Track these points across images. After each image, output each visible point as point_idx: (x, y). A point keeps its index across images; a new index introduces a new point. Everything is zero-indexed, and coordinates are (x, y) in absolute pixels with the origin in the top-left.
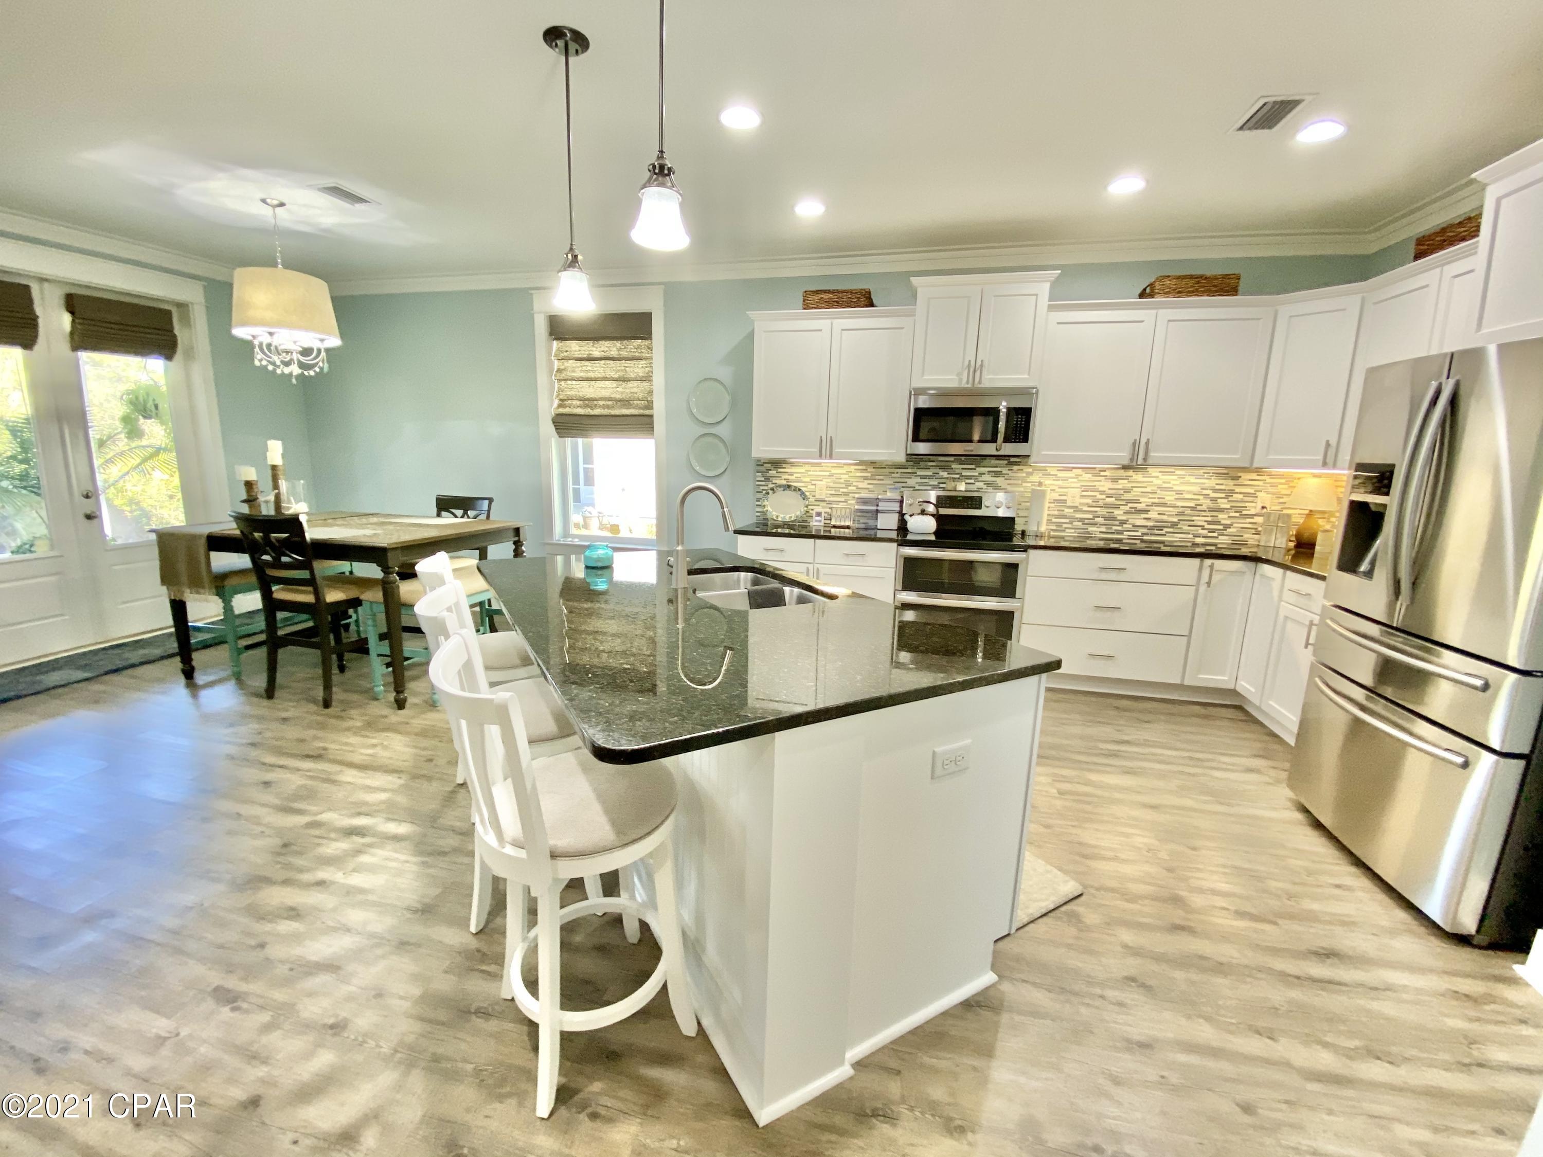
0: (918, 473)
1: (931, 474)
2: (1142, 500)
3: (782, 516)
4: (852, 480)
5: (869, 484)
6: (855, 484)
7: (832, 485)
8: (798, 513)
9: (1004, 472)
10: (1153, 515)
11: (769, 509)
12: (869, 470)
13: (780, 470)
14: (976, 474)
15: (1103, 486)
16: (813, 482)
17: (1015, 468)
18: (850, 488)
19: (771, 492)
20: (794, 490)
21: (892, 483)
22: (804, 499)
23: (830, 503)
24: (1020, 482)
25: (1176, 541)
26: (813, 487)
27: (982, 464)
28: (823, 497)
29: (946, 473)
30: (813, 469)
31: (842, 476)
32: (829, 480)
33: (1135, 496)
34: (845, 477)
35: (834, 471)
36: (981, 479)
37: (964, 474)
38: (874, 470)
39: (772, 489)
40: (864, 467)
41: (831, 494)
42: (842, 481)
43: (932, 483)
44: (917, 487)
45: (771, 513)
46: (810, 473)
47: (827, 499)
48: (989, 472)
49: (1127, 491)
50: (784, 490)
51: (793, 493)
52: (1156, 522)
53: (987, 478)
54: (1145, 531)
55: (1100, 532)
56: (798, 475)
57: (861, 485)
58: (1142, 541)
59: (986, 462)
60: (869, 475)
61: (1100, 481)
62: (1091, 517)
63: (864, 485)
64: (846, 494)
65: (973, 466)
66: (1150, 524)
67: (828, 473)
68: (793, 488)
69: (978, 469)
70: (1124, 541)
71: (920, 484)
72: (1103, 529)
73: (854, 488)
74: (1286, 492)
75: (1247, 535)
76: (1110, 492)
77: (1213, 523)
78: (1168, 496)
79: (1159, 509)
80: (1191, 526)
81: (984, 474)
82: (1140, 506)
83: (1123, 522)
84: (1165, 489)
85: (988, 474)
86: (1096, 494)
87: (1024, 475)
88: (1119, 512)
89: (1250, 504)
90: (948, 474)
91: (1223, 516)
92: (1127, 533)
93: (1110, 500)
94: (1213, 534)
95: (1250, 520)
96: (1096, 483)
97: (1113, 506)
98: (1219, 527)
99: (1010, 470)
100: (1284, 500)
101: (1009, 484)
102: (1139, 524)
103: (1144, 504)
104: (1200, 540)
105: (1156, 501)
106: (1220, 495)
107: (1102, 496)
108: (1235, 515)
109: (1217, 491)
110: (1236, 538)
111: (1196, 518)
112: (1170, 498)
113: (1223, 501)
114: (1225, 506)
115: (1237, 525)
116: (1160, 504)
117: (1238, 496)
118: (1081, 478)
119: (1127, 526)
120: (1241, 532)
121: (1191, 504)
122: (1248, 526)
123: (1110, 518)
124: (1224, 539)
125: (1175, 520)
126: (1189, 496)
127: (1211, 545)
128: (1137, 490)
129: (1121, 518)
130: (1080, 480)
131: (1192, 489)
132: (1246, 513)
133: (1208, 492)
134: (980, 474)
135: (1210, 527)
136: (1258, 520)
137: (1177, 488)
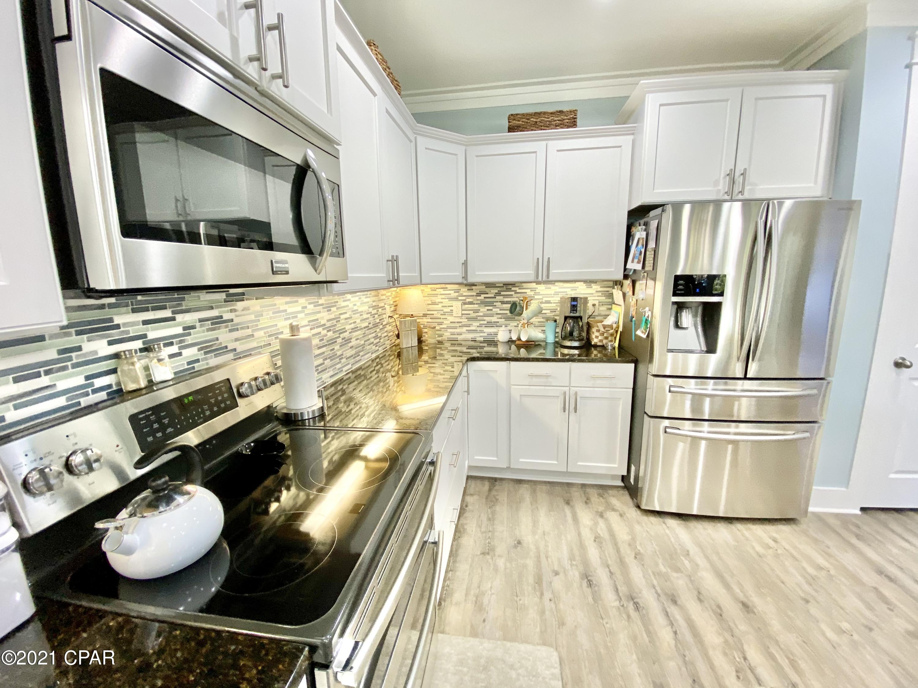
2: (348, 327)
9: (226, 317)
10: (354, 343)
14: (179, 330)
15: (322, 318)
17: (240, 305)
24: (249, 332)
25: (365, 363)
27: (185, 305)
29: (103, 342)
33: (343, 324)
36: (189, 340)
37: (152, 335)
48: (201, 320)
49: (337, 319)
52: (356, 348)
53: (199, 335)
54: (352, 361)
58: (353, 372)
59: (191, 300)
61: (319, 312)
62: (320, 361)
66: (353, 352)
72: (331, 373)
74: (392, 303)
75: (386, 343)
76: (328, 324)
77: (376, 337)
78: (357, 318)
79: (355, 334)
80: (369, 345)
81: (193, 327)
82: (346, 335)
83: (341, 357)
84: (355, 312)
85: (201, 326)
86: (320, 330)
87: (252, 317)
88: (337, 347)
89: (384, 316)
90: (110, 343)
91: (378, 330)
92: (345, 369)
93: (330, 334)
94: (377, 348)
95: (386, 329)
96: (318, 316)
97: (333, 342)
98: (378, 340)
99: (231, 311)
100: (392, 309)
101: (237, 340)
102: (348, 355)
103: (348, 332)
104: (374, 356)
105: (353, 326)
106: (374, 311)
107: (325, 332)
108: (381, 327)
109: (374, 307)
110: (384, 346)
111: (370, 336)
112: (358, 321)
113: (376, 316)
114: (378, 321)
115: (383, 335)
116: (354, 330)
117: (380, 310)
118: (307, 311)
119: (344, 360)
120: (385, 341)
121: (366, 324)
122: (385, 334)
123: (332, 358)
124: (381, 350)
125: (362, 342)
126: (365, 316)
127: (377, 357)
128: (343, 317)
129: (339, 353)
130: (306, 315)
131: (365, 308)
132: (384, 323)
133: (371, 310)
134: (185, 329)
135: (375, 342)
136: (388, 328)
137: (360, 310)
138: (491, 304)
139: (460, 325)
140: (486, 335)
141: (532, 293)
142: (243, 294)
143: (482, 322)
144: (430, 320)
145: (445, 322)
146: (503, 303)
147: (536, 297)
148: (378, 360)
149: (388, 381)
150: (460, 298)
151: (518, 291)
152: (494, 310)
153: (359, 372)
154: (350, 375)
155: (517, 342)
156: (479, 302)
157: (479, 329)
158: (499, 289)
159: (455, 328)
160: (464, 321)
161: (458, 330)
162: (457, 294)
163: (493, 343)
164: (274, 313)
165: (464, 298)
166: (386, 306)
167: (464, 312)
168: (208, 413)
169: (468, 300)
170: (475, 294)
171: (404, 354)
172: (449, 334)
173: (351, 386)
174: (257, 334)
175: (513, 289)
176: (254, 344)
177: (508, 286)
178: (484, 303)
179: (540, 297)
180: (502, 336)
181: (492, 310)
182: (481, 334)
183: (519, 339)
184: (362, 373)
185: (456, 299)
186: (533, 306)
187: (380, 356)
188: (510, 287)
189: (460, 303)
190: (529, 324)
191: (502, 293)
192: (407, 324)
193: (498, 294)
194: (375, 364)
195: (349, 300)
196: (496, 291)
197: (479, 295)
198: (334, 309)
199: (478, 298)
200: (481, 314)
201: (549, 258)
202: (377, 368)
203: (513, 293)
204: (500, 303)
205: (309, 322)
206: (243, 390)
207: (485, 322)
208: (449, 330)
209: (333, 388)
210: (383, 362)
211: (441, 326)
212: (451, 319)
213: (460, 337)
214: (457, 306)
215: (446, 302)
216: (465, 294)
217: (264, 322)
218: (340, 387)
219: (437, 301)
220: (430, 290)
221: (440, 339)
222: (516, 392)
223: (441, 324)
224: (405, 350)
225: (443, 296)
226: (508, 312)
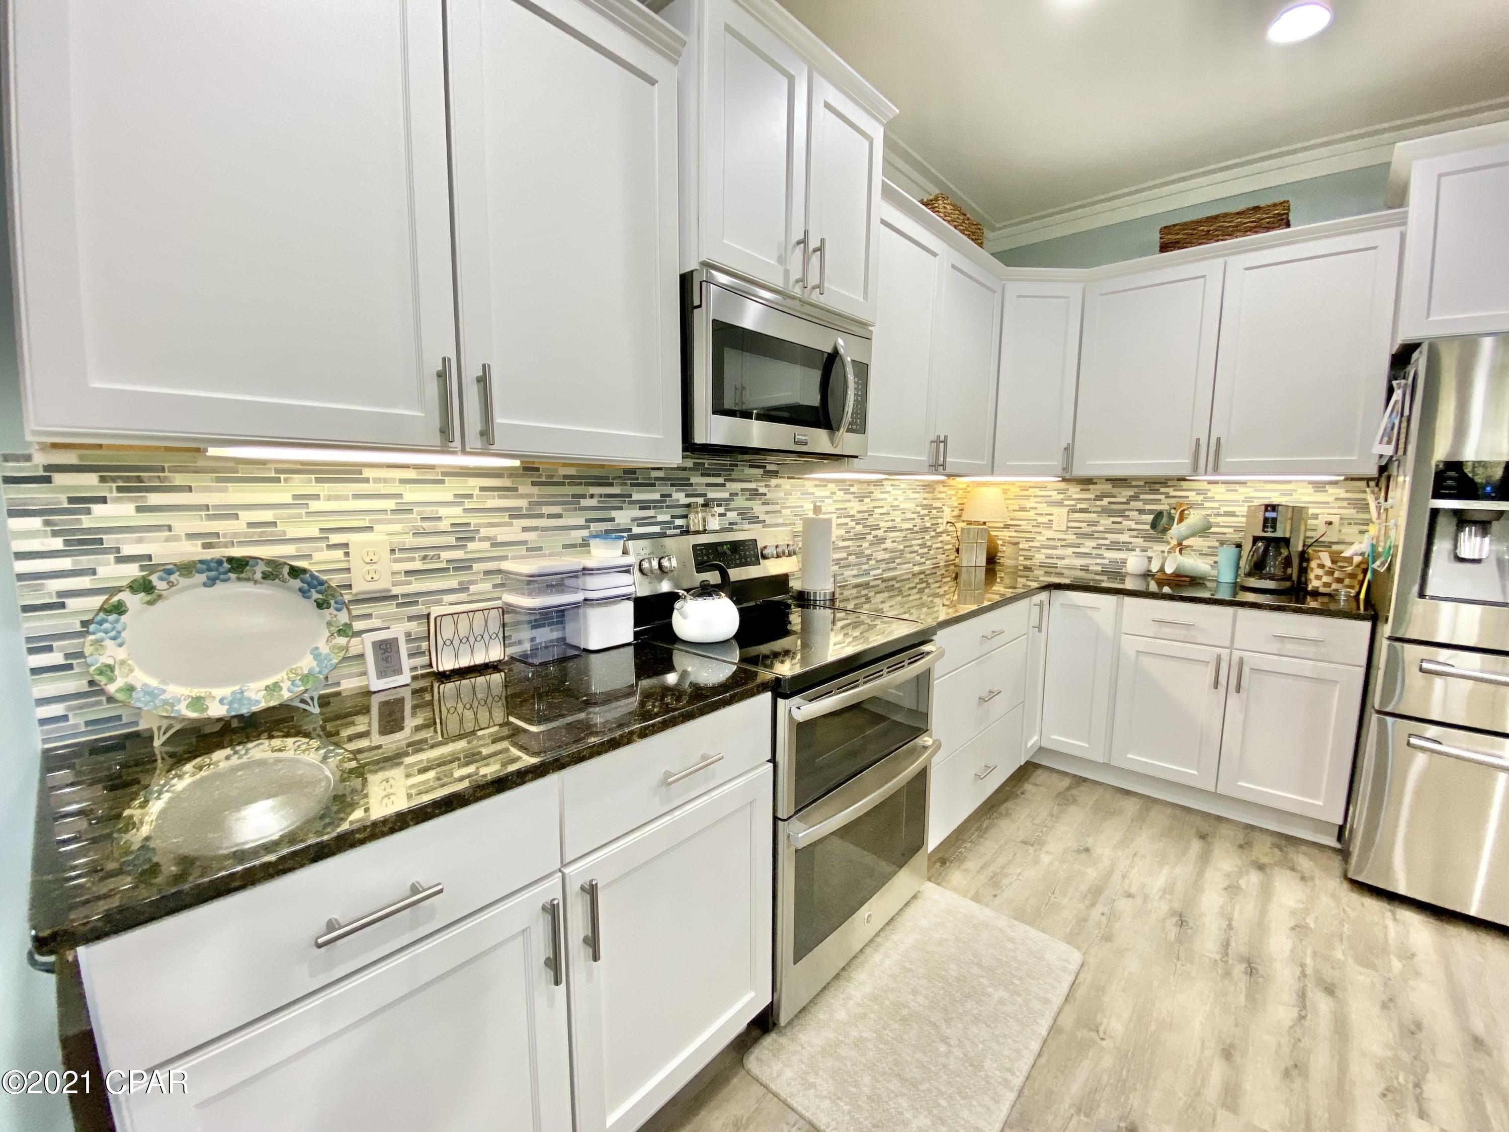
0: (636, 497)
1: (657, 496)
2: (882, 524)
3: (226, 692)
4: (474, 520)
5: (525, 529)
6: (484, 532)
7: (410, 541)
8: (307, 663)
9: (762, 490)
10: (888, 544)
11: (141, 678)
12: (522, 490)
13: (154, 499)
14: (726, 495)
15: (852, 508)
16: (335, 538)
17: (774, 482)
18: (471, 546)
19: (133, 600)
20: (266, 576)
21: (581, 521)
22: (320, 605)
23: (410, 600)
24: (777, 507)
25: (902, 574)
26: (339, 554)
28: (383, 583)
29: (683, 494)
30: (324, 489)
31: (442, 511)
32: (397, 527)
33: (877, 520)
34: (454, 514)
35: (411, 495)
36: (733, 504)
37: (711, 495)
38: (535, 490)
39: (144, 586)
40: (506, 482)
41: (408, 573)
42: (444, 525)
43: (660, 518)
44: (636, 530)
45: (151, 693)
46: (314, 506)
47: (396, 590)
48: (742, 490)
49: (871, 513)
50: (211, 582)
51: (266, 590)
52: (891, 552)
53: (740, 502)
54: (884, 566)
55: (854, 576)
56: (267, 516)
57: (503, 534)
58: (884, 581)
59: (738, 472)
60: (523, 503)
61: (850, 501)
62: (844, 555)
63: (513, 531)
64: (462, 566)
65: (720, 480)
66: (887, 556)
67: (390, 504)
68: (260, 568)
69: (728, 484)
70: (871, 584)
71: (641, 521)
72: (855, 572)
73: (486, 545)
74: (955, 504)
75: (939, 557)
76: (859, 516)
77: (922, 546)
78: (897, 517)
79: (892, 534)
80: (911, 553)
81: (737, 494)
82: (880, 533)
83: (869, 558)
84: (895, 508)
85: (742, 495)
86: (847, 520)
87: (782, 494)
88: (866, 545)
89: (940, 521)
90: (687, 496)
91: (927, 537)
92: (872, 573)
93: (859, 528)
94: (923, 560)
95: (940, 539)
96: (848, 505)
97: (861, 537)
98: (926, 550)
99: (766, 486)
100: (956, 513)
101: (767, 513)
102: (880, 558)
103: (882, 530)
104: (917, 569)
105: (890, 524)
106: (926, 512)
107: (852, 524)
108: (933, 534)
109: (924, 507)
110: (935, 561)
111: (914, 542)
112: (898, 520)
113: (927, 518)
114: (928, 525)
115: (934, 546)
116: (892, 529)
117: (934, 512)
118: (835, 498)
119: (872, 562)
120: (936, 553)
121: (910, 526)
122: (939, 545)
123: (859, 555)
124: (929, 564)
125: (901, 547)
126: (909, 515)
127: (922, 573)
128: (877, 511)
129: (868, 552)
130: (835, 501)
131: (911, 505)
132: (938, 530)
133: (919, 509)
134: (731, 494)
135: (921, 551)
136: (944, 537)
137: (902, 506)
138: (1122, 514)
139: (1063, 543)
140: (1106, 561)
141: (1200, 498)
142: (777, 472)
143: (1101, 542)
144: (1015, 534)
145: (1038, 538)
146: (1141, 512)
147: (1207, 505)
148: (922, 576)
149: (936, 609)
150: (1066, 503)
151: (1172, 493)
152: (1124, 523)
153: (891, 583)
154: (879, 582)
155: (1159, 575)
156: (1099, 509)
157: (1095, 552)
158: (1136, 490)
159: (1055, 548)
160: (1071, 538)
161: (1059, 552)
162: (1062, 496)
163: (1119, 575)
164: (802, 494)
165: (1073, 503)
166: (945, 508)
167: (1070, 524)
168: (738, 562)
169: (1079, 506)
170: (1092, 496)
171: (963, 577)
172: (1043, 557)
173: (879, 596)
174: (785, 512)
175: (1162, 490)
176: (781, 521)
177: (1155, 484)
178: (1107, 512)
179: (1216, 505)
180: (1134, 563)
181: (1120, 523)
182: (1099, 561)
183: (1162, 570)
184: (897, 585)
185: (1059, 504)
186: (1194, 518)
187: (927, 572)
188: (1157, 486)
189: (1066, 509)
190: (1181, 547)
191: (1142, 497)
192: (972, 532)
193: (1135, 498)
194: (917, 580)
195: (889, 492)
196: (1132, 493)
197: (1099, 498)
198: (867, 500)
199: (1098, 503)
200: (1101, 529)
201: (1219, 439)
202: (919, 586)
203: (1162, 497)
204: (1136, 513)
205: (837, 509)
206: (766, 552)
207: (1107, 542)
208: (1043, 551)
209: (855, 591)
210: (930, 581)
211: (1031, 544)
212: (1049, 534)
213: (1060, 563)
214: (1060, 515)
215: (1043, 508)
216: (1075, 496)
217: (793, 500)
218: (864, 592)
219: (1028, 505)
220: (1018, 490)
221: (1028, 563)
222: (1130, 646)
223: (1031, 540)
224: (964, 569)
225: (1039, 499)
226: (1148, 527)
